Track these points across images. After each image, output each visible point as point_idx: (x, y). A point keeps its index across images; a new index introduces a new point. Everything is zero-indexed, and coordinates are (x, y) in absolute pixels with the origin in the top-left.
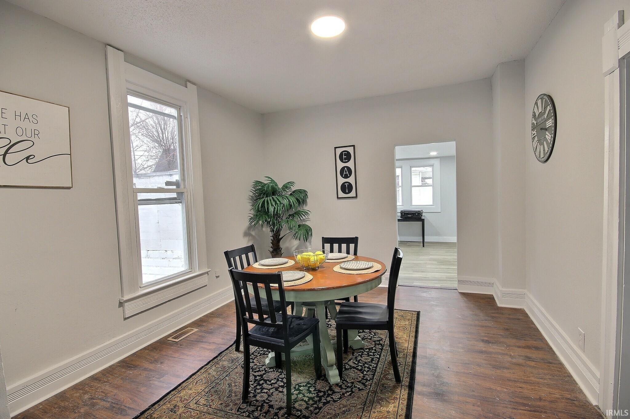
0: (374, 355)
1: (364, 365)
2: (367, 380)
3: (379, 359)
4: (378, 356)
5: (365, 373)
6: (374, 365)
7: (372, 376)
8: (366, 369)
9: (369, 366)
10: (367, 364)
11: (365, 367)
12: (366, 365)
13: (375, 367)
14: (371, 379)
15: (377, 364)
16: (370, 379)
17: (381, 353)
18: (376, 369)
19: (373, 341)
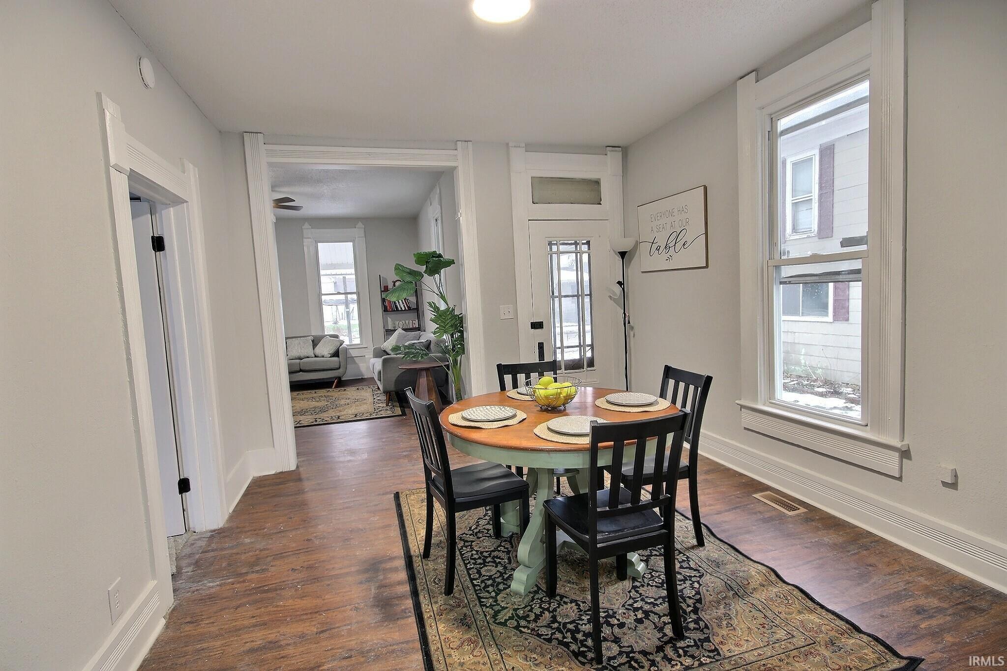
0: (482, 582)
1: (484, 560)
2: (466, 547)
3: (472, 580)
4: (475, 582)
5: (474, 552)
6: (471, 567)
7: (463, 553)
8: (476, 556)
9: (476, 562)
10: (480, 564)
11: (479, 558)
12: (479, 561)
13: (468, 564)
14: (460, 549)
15: (468, 570)
16: (462, 549)
17: (476, 591)
18: (464, 563)
19: (507, 608)
